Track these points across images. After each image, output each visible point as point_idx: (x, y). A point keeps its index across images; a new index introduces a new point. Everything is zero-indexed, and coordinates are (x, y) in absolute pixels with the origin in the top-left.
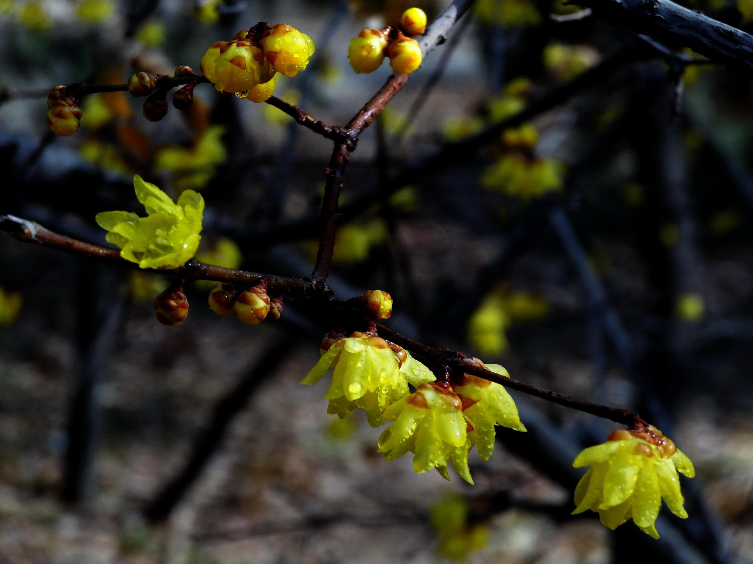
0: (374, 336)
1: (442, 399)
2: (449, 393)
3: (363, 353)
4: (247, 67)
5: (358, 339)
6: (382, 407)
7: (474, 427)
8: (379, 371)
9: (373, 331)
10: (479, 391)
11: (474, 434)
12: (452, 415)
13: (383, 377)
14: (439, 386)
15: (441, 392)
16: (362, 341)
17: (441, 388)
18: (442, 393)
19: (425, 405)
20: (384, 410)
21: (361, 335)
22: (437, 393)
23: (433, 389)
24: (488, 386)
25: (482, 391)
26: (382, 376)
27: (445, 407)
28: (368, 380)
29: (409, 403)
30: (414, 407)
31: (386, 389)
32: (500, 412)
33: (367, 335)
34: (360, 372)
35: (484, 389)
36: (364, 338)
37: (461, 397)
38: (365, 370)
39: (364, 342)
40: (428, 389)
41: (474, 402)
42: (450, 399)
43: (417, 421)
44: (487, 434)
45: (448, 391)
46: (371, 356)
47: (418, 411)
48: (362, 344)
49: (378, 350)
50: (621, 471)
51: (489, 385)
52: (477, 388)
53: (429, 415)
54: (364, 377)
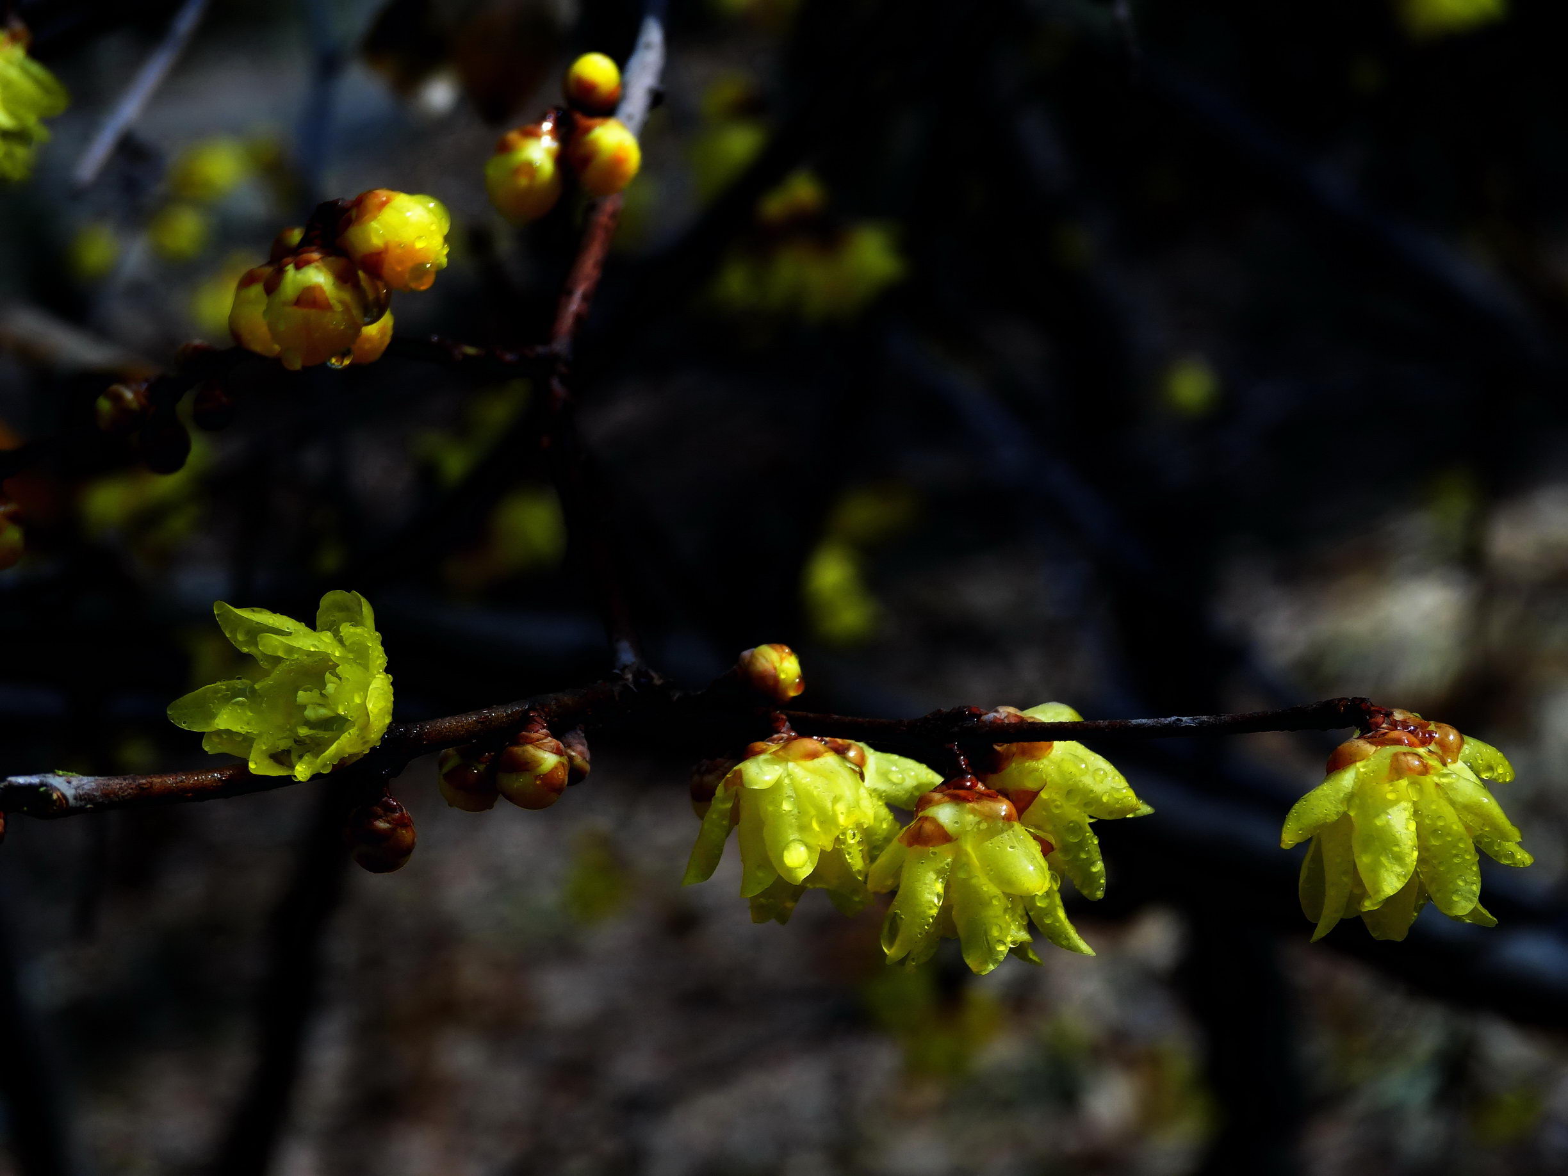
0: (790, 740)
1: (973, 811)
2: (981, 796)
3: (784, 780)
4: (333, 301)
5: (762, 757)
6: (859, 872)
7: (1053, 842)
8: (829, 805)
9: (784, 730)
10: (1036, 770)
11: (1058, 855)
12: (1005, 835)
13: (842, 813)
14: (954, 789)
15: (965, 800)
16: (773, 759)
17: (961, 792)
18: (970, 802)
19: (945, 837)
20: (866, 877)
21: (765, 747)
22: (957, 804)
23: (947, 799)
24: (1049, 753)
25: (1042, 766)
26: (839, 813)
27: (984, 826)
28: (813, 829)
29: (910, 844)
30: (925, 849)
31: (854, 835)
32: (1092, 795)
33: (776, 742)
34: (794, 821)
35: (1045, 761)
36: (774, 750)
37: (1006, 794)
38: (801, 813)
39: (778, 758)
40: (938, 803)
41: (1035, 794)
42: (987, 806)
43: (940, 873)
44: (1081, 845)
45: (977, 792)
46: (804, 781)
47: (934, 853)
48: (776, 765)
49: (810, 764)
50: (1379, 822)
51: (1051, 751)
52: (1030, 764)
53: (959, 855)
54: (804, 828)
